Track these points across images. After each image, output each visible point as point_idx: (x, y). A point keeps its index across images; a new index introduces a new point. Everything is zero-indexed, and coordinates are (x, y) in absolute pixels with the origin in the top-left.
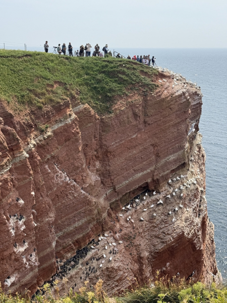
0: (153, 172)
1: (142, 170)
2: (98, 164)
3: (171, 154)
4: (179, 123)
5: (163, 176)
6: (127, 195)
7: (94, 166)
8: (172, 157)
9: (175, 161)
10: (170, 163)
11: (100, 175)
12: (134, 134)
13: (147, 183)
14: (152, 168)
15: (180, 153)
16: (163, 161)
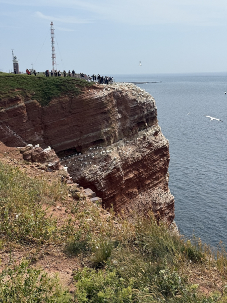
0: (78, 141)
1: (70, 139)
2: (42, 132)
3: (91, 133)
4: (95, 115)
5: (84, 145)
6: (63, 152)
7: (40, 132)
8: (92, 135)
9: (94, 137)
10: (90, 137)
11: (43, 138)
12: (63, 118)
13: (74, 147)
14: (77, 139)
15: (97, 132)
16: (85, 136)
